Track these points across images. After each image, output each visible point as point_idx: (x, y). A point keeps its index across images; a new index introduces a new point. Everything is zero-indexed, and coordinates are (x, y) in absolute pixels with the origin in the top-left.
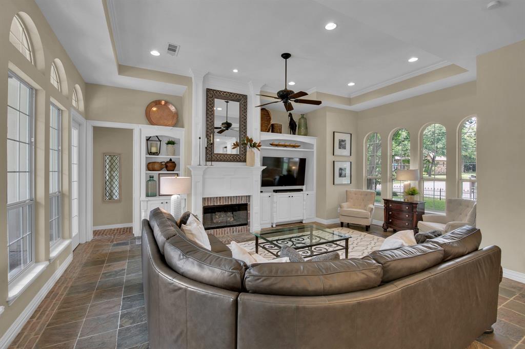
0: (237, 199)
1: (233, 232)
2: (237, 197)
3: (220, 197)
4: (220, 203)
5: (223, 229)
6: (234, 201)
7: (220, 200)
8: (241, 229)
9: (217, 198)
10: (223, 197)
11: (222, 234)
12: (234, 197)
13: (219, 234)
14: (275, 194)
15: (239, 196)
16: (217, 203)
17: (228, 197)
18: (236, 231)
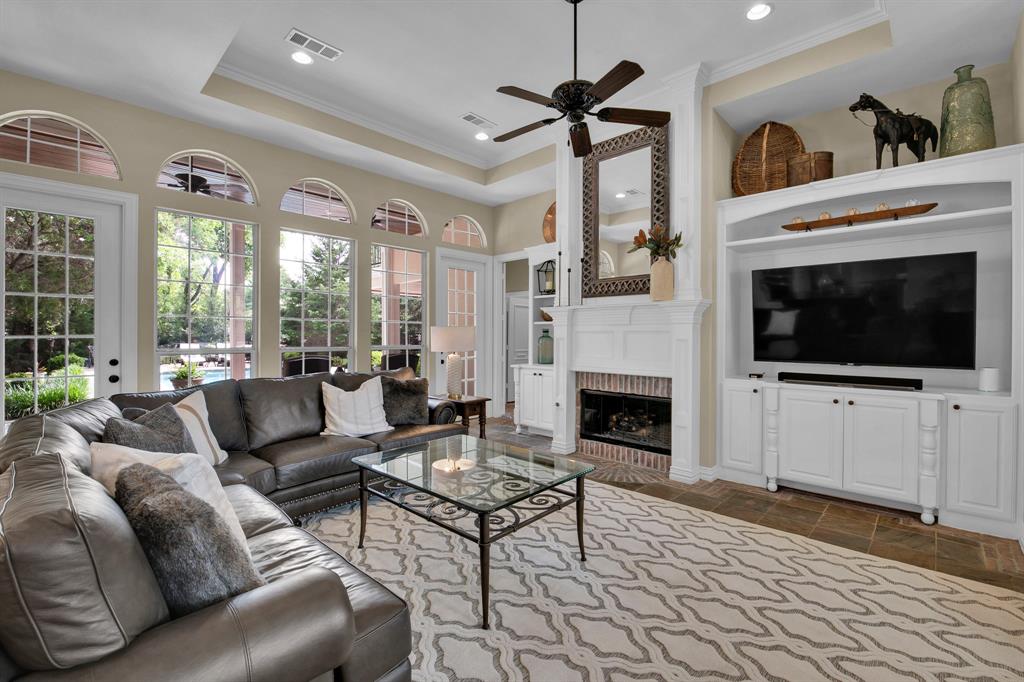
0: (644, 383)
1: (636, 461)
2: (644, 377)
3: (609, 375)
4: (610, 386)
5: (615, 447)
6: (638, 388)
7: (609, 380)
8: (656, 461)
9: (603, 375)
10: (615, 375)
11: (612, 456)
12: (638, 377)
13: (607, 455)
14: (784, 385)
15: (650, 378)
16: (603, 386)
17: (626, 376)
18: (643, 461)
